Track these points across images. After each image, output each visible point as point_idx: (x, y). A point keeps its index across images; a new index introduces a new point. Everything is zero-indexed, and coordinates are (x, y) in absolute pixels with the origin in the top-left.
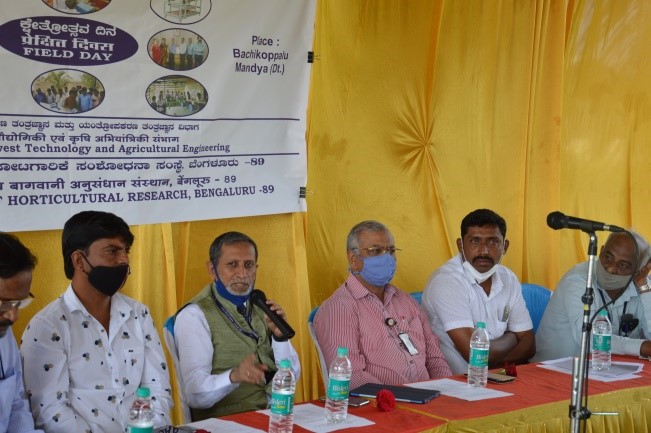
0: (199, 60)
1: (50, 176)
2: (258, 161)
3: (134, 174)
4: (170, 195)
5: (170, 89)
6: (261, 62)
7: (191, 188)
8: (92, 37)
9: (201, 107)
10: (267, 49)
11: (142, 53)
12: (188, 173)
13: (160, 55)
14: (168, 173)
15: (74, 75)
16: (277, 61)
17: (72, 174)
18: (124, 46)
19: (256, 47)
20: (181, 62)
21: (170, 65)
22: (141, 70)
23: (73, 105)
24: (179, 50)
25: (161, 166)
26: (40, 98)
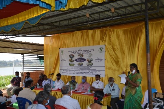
0: (92, 61)
1: (79, 72)
2: (99, 71)
3: (85, 72)
4: (89, 74)
5: (89, 64)
6: (99, 60)
7: (91, 74)
8: (82, 60)
9: (92, 65)
10: (99, 59)
11: (86, 61)
12: (91, 72)
13: (88, 60)
14: (89, 72)
15: (81, 63)
16: (101, 60)
17: (80, 72)
18: (85, 60)
19: (98, 59)
20: (90, 61)
21: (89, 61)
22: (86, 62)
23: (81, 65)
24: (90, 60)
25: (88, 71)
26: (78, 65)
